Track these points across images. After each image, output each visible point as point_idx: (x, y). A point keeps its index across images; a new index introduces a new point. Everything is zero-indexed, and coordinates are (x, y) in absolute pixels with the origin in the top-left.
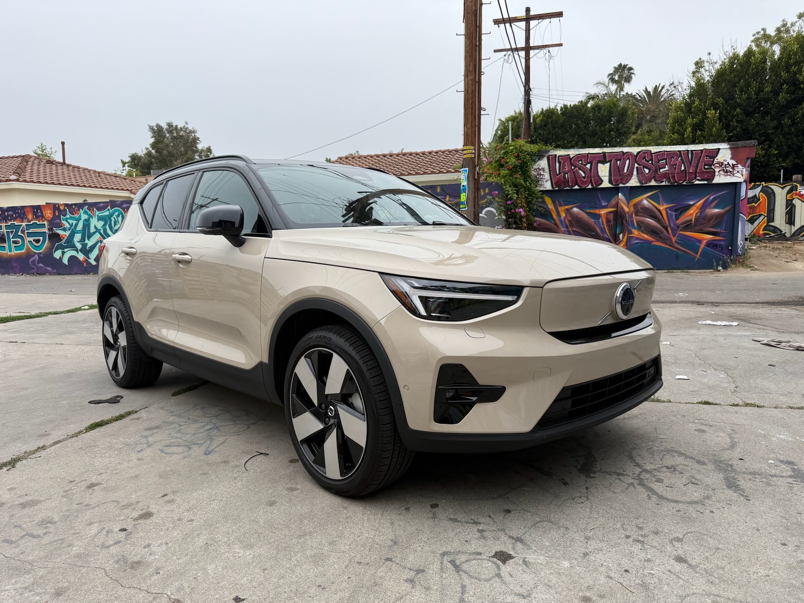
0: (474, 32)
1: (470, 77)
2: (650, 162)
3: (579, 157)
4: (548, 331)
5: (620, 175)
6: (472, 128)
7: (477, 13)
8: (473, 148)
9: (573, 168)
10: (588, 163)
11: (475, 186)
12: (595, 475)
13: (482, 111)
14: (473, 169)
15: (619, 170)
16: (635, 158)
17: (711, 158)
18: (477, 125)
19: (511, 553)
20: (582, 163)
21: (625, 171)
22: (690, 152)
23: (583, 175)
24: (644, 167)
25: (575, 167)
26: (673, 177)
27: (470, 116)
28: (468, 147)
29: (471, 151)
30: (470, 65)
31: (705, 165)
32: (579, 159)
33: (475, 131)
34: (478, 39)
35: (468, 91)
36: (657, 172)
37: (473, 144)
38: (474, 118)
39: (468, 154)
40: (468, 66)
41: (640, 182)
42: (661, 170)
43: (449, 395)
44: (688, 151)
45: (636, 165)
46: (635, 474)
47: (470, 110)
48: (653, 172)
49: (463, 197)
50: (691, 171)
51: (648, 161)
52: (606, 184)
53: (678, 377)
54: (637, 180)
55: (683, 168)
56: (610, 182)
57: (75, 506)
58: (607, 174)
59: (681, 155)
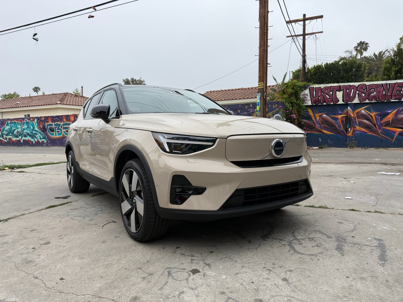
0: (264, 26)
1: (262, 48)
2: (365, 90)
3: (326, 88)
4: (230, 161)
5: (349, 97)
6: (263, 73)
7: (265, 16)
8: (263, 83)
9: (323, 94)
10: (331, 91)
11: (264, 102)
12: (268, 240)
13: (268, 65)
14: (263, 93)
15: (348, 94)
16: (357, 88)
17: (400, 87)
18: (265, 72)
19: (200, 270)
20: (328, 91)
21: (351, 95)
22: (388, 84)
23: (329, 97)
24: (362, 93)
25: (324, 93)
26: (379, 98)
27: (261, 67)
28: (260, 83)
29: (262, 85)
30: (261, 42)
31: (397, 91)
32: (326, 89)
33: (264, 75)
34: (266, 29)
35: (260, 55)
36: (370, 95)
37: (263, 81)
38: (263, 69)
39: (260, 86)
40: (261, 43)
41: (360, 100)
42: (372, 94)
43: (178, 190)
44: (387, 84)
45: (358, 92)
46: (290, 240)
47: (262, 65)
48: (367, 95)
49: (258, 108)
50: (389, 94)
51: (364, 90)
52: (341, 102)
53: (346, 198)
54: (358, 100)
55: (384, 93)
56: (343, 101)
57: (21, 238)
58: (342, 97)
59: (383, 86)
